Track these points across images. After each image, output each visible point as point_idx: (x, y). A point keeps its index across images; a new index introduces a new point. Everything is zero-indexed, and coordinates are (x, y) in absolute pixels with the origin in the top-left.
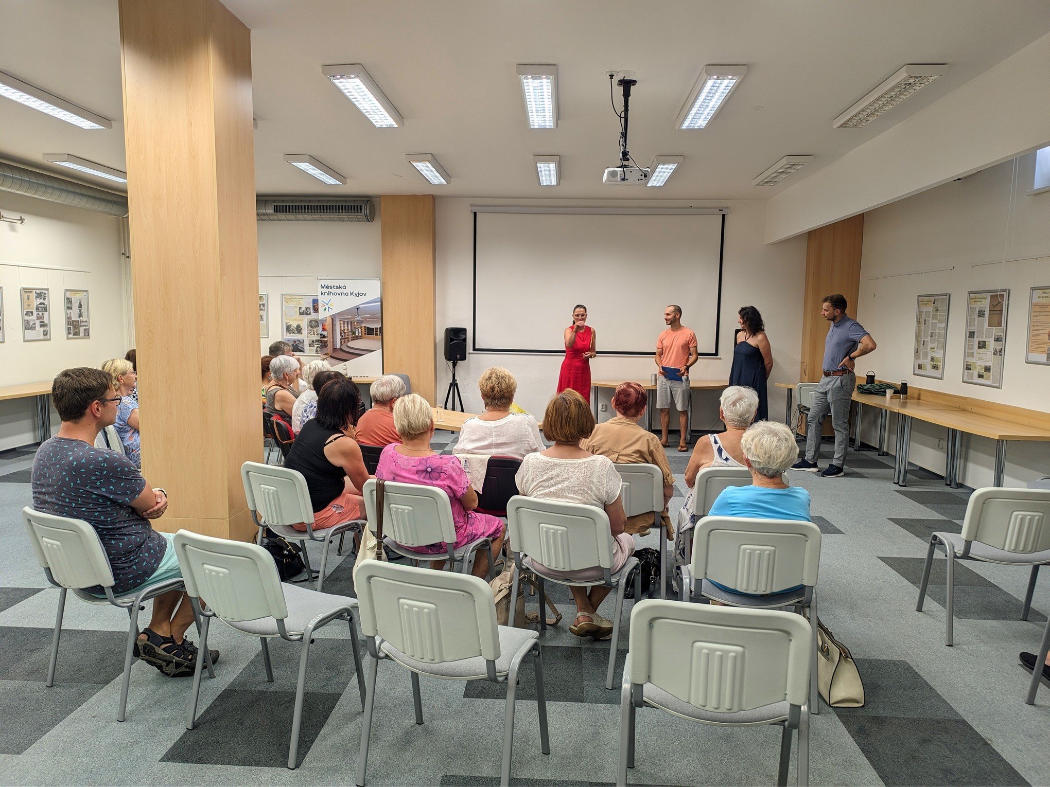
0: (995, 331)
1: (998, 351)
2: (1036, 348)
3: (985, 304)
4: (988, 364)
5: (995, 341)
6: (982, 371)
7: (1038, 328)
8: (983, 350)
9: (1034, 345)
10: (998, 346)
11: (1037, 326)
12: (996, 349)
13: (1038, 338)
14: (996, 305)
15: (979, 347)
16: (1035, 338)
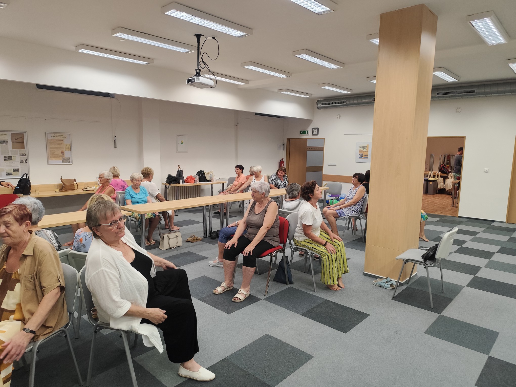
0: (19, 151)
1: (24, 160)
2: (54, 158)
3: (8, 138)
4: (16, 168)
5: (20, 156)
6: (11, 172)
7: (54, 150)
8: (11, 161)
9: (52, 157)
10: (24, 158)
11: (53, 149)
12: (22, 160)
13: (55, 154)
14: (18, 139)
15: (5, 160)
16: (53, 154)
